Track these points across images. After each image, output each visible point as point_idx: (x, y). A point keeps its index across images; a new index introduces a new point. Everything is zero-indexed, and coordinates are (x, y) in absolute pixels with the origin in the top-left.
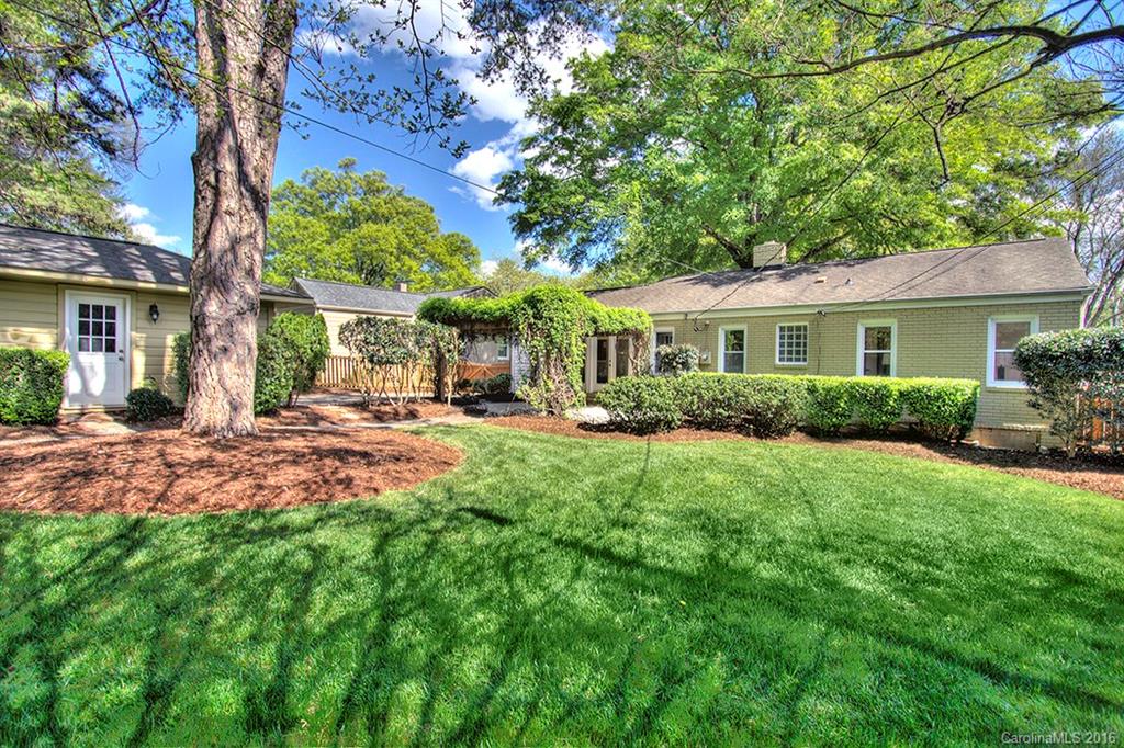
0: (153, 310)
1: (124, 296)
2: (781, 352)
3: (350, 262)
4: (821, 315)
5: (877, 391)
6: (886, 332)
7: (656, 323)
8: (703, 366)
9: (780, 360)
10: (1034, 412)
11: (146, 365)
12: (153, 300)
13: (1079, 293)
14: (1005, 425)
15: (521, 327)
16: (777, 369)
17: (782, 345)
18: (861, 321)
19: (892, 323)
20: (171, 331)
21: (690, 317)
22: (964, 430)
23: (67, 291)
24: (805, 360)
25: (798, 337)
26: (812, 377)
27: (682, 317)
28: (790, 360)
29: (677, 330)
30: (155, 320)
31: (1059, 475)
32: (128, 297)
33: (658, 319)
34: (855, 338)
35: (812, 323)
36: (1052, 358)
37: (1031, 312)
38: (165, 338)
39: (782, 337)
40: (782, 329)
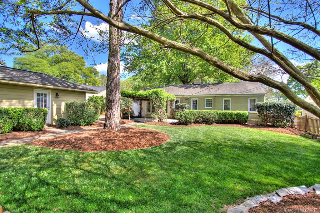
0: (57, 95)
1: (49, 91)
2: (206, 105)
3: (57, 74)
4: (215, 97)
5: (231, 114)
6: (228, 101)
7: (176, 98)
8: (188, 108)
9: (206, 107)
10: (259, 117)
11: (56, 111)
12: (57, 92)
13: (264, 94)
14: (252, 120)
15: (153, 99)
16: (206, 109)
17: (206, 103)
18: (224, 98)
19: (230, 99)
20: (63, 101)
21: (184, 96)
22: (246, 121)
23: (35, 89)
24: (211, 107)
25: (210, 102)
26: (217, 111)
27: (182, 96)
28: (208, 107)
29: (180, 100)
30: (58, 98)
31: (267, 129)
32: (50, 91)
33: (177, 96)
34: (222, 102)
35: (213, 98)
36: (263, 107)
37: (256, 97)
38: (61, 103)
39: (206, 101)
40: (206, 100)
